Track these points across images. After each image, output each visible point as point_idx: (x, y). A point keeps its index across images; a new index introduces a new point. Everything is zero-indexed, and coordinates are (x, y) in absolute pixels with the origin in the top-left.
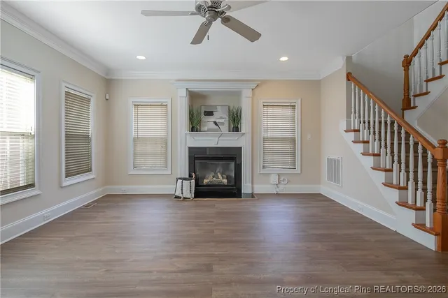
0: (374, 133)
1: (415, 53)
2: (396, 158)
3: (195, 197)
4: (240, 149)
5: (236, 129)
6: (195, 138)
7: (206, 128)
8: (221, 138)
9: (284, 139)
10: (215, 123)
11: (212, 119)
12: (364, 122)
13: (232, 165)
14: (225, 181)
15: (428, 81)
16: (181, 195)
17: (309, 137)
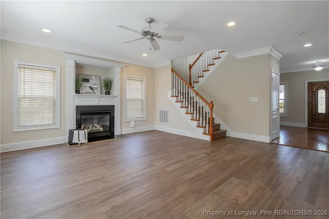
0: (185, 98)
1: (194, 64)
2: (195, 109)
3: (88, 142)
4: (113, 106)
5: (108, 93)
6: (82, 99)
7: (84, 91)
8: (101, 99)
9: (137, 100)
10: (90, 87)
11: (88, 85)
12: (181, 93)
13: (108, 117)
14: (102, 129)
15: (198, 77)
16: (78, 142)
17: (150, 99)
